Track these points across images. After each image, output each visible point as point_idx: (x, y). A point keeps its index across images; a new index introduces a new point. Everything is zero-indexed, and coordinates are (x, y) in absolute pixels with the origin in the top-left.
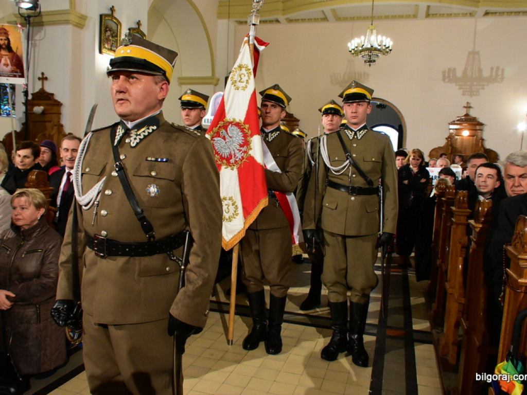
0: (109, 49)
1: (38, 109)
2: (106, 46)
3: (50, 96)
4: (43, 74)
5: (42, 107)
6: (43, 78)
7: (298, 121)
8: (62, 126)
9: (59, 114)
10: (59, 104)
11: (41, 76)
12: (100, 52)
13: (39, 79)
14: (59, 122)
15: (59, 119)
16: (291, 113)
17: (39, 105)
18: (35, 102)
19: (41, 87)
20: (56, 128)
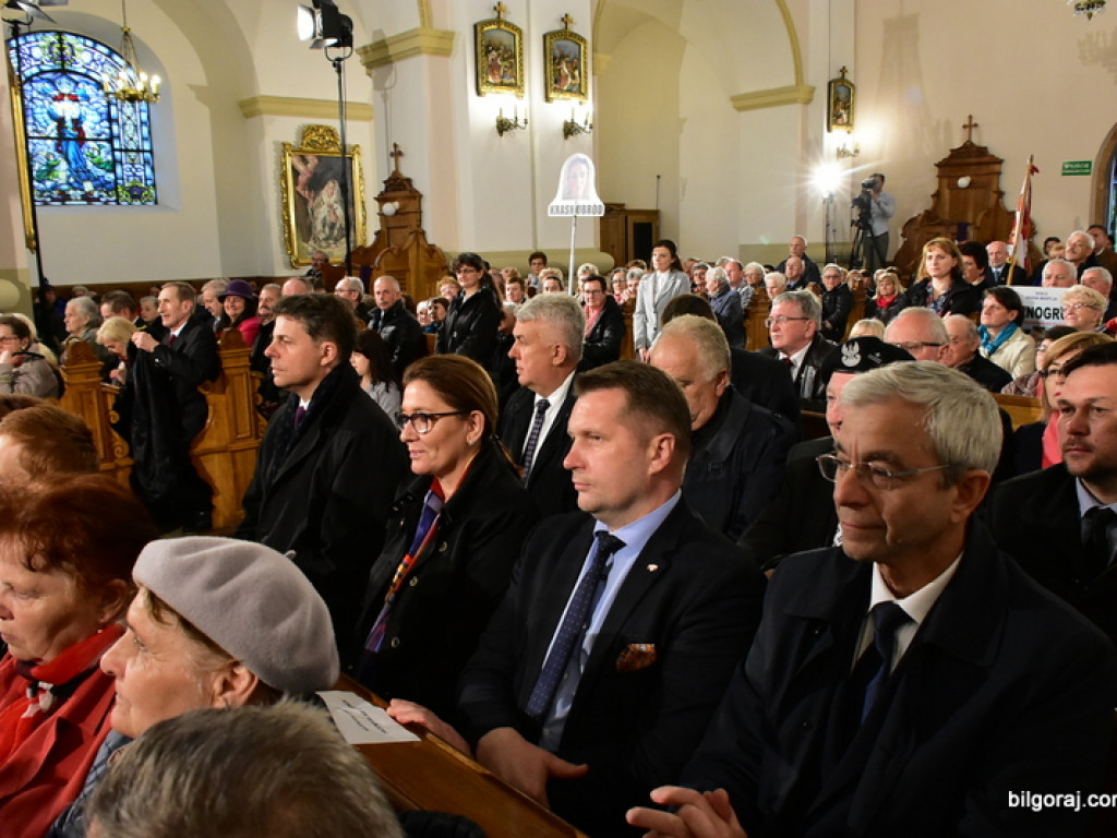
0: (495, 85)
1: (389, 208)
2: (490, 79)
3: (405, 183)
4: (395, 146)
5: (396, 204)
6: (397, 154)
7: (1000, 162)
8: (423, 233)
9: (419, 212)
10: (417, 196)
11: (392, 150)
12: (479, 93)
13: (392, 155)
14: (419, 226)
15: (420, 221)
16: (984, 145)
17: (391, 200)
18: (390, 195)
19: (393, 169)
20: (412, 237)
